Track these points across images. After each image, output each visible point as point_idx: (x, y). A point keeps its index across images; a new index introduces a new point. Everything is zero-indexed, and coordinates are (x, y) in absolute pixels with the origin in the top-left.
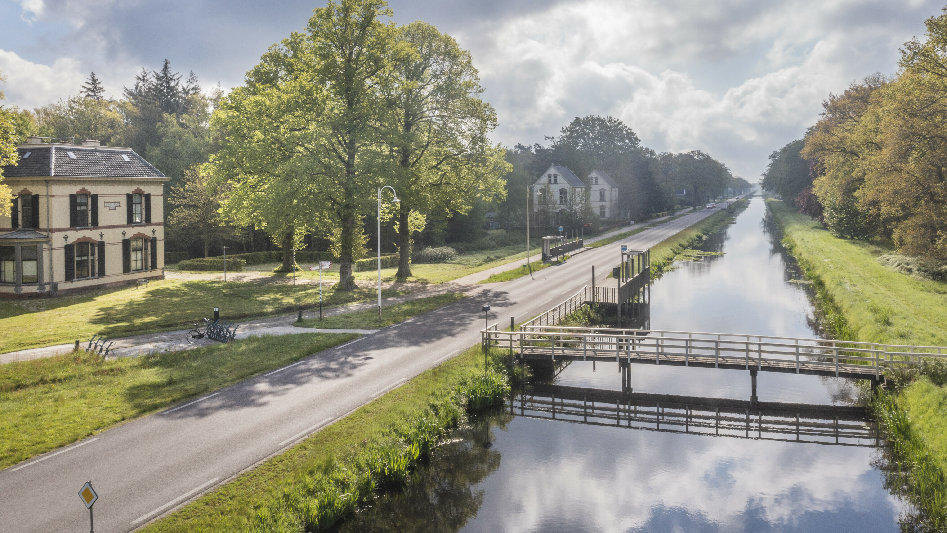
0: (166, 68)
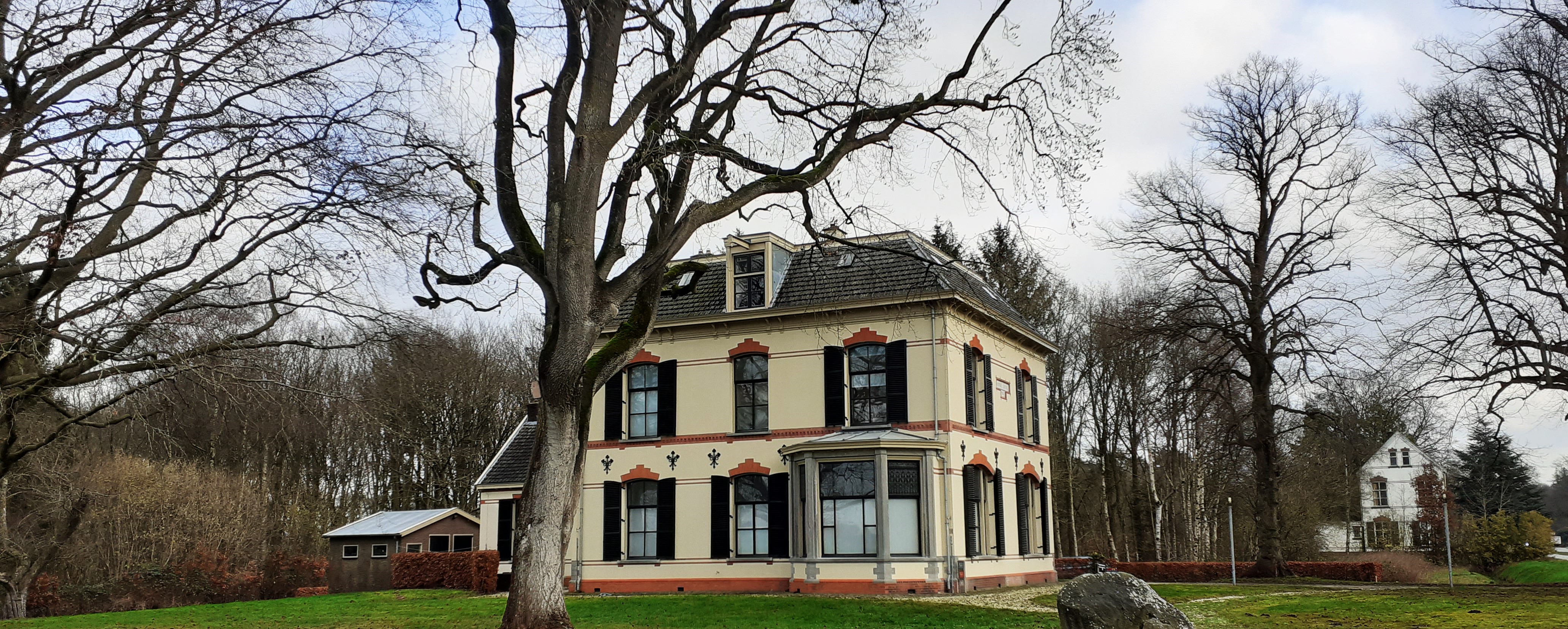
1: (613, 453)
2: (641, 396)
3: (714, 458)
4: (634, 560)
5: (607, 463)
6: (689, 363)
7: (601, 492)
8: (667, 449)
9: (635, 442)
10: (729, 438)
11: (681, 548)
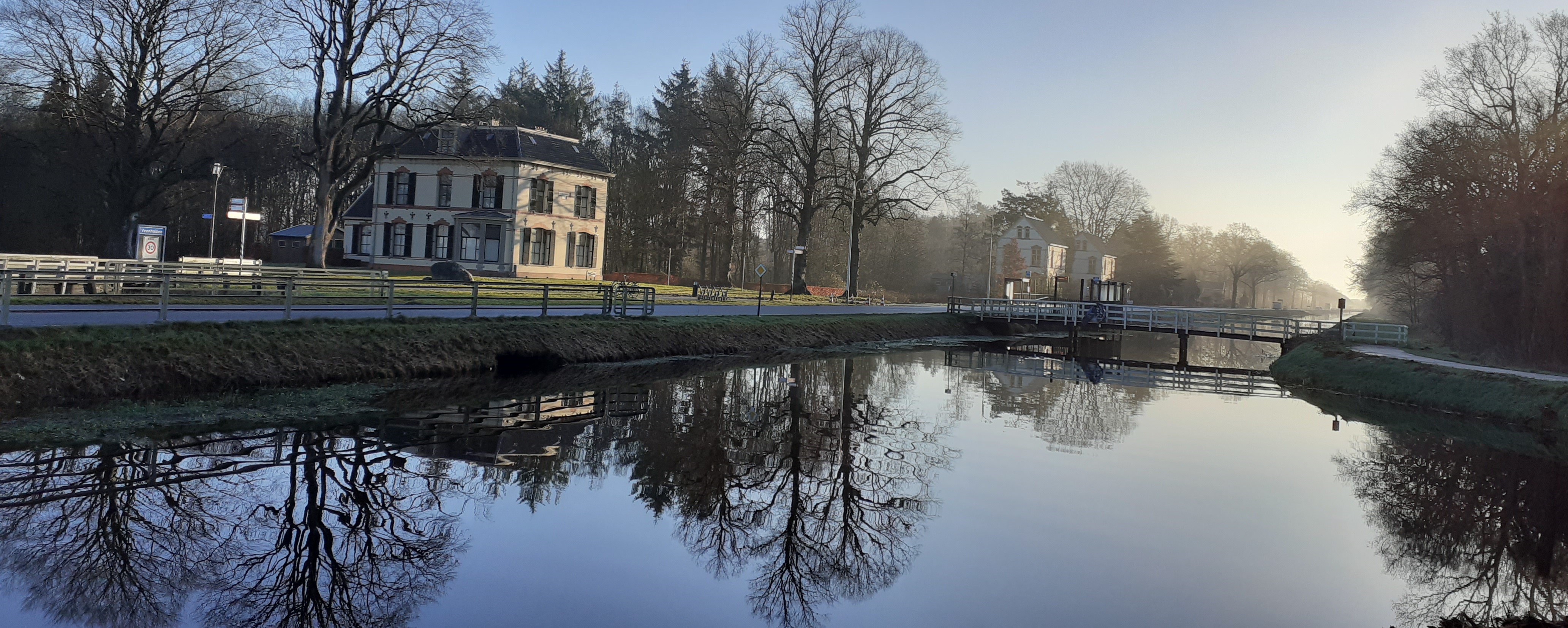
0: (561, 59)
1: (389, 210)
2: (402, 186)
3: (429, 216)
4: (395, 256)
5: (386, 214)
6: (423, 175)
7: (383, 227)
8: (410, 211)
9: (398, 206)
10: (435, 209)
11: (413, 254)
